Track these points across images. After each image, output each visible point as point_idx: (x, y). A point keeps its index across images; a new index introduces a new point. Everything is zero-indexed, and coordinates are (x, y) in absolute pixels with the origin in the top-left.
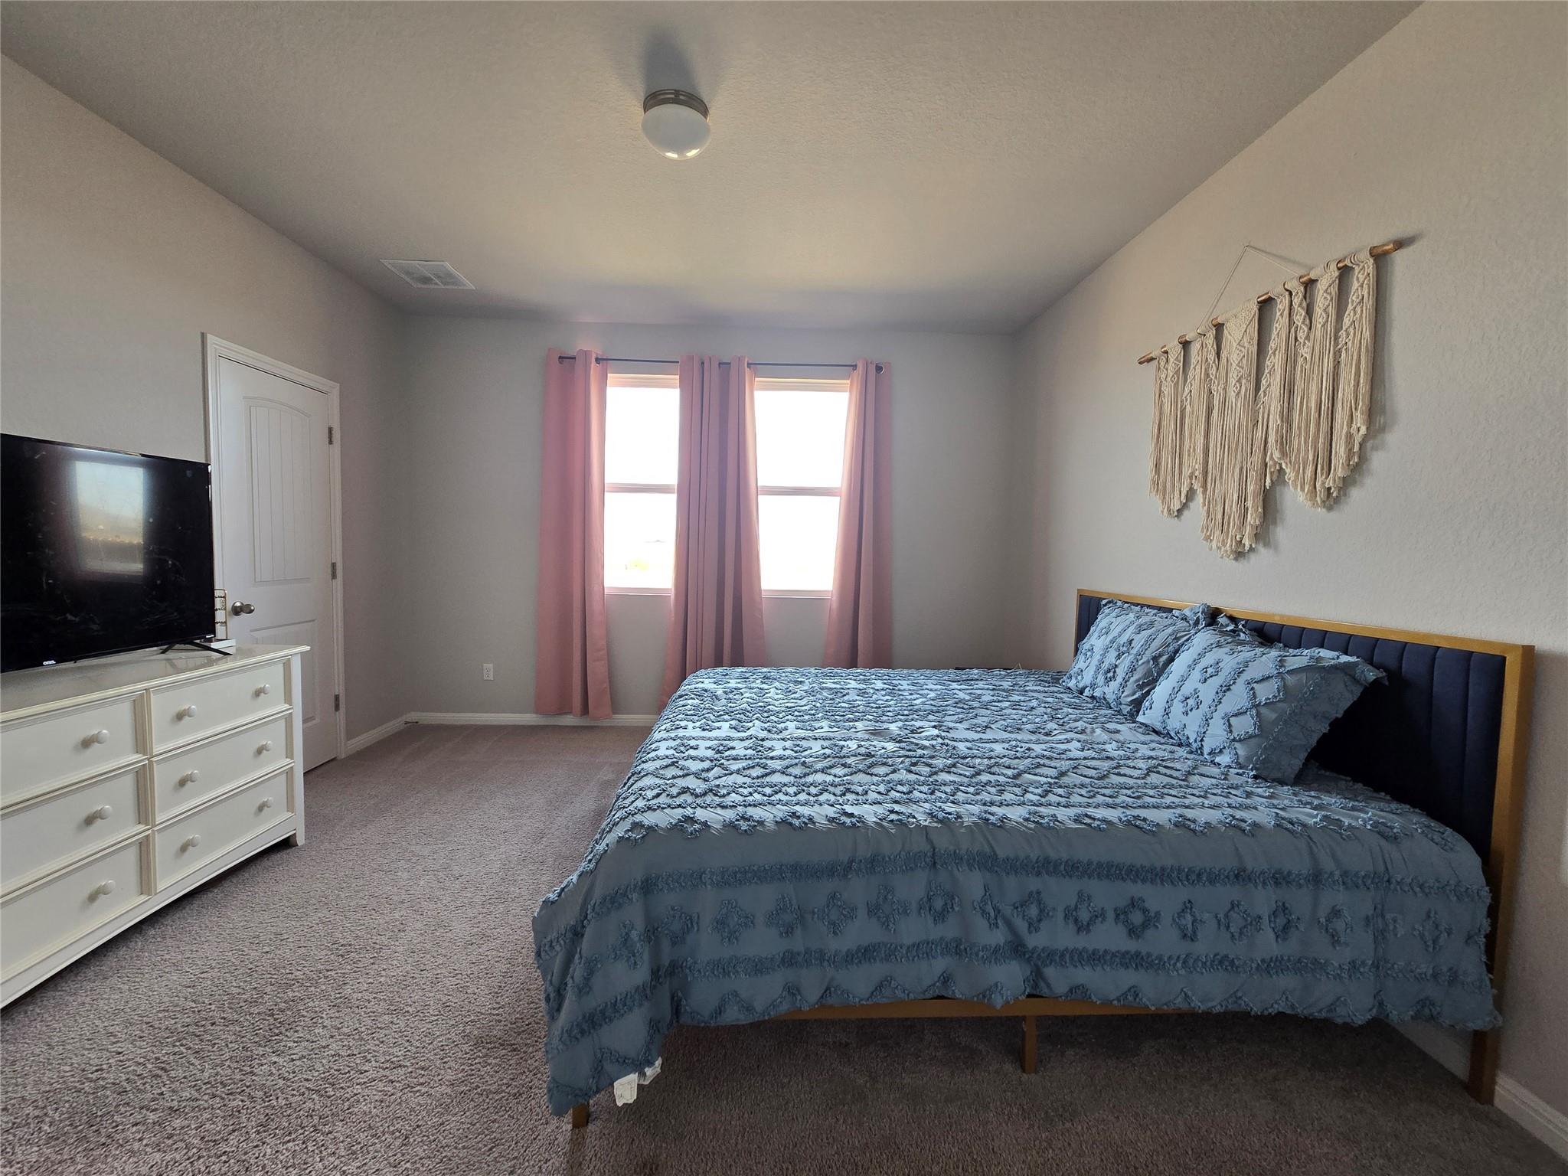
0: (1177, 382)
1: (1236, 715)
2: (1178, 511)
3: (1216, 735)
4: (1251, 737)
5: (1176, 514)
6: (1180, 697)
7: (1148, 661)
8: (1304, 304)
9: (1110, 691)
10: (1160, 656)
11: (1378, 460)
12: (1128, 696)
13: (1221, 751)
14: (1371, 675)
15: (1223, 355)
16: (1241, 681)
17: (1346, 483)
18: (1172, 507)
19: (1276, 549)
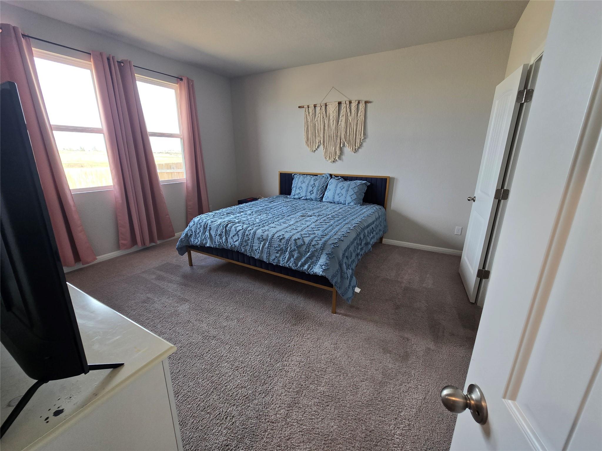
0: (313, 117)
1: (352, 195)
2: (314, 150)
3: (349, 199)
4: (356, 198)
5: (314, 151)
6: (336, 194)
7: (321, 188)
8: (349, 108)
9: (313, 196)
10: (324, 186)
11: (364, 144)
12: (318, 197)
13: (350, 203)
14: (369, 184)
15: (328, 113)
16: (350, 188)
17: (359, 148)
18: (313, 149)
19: (343, 161)
